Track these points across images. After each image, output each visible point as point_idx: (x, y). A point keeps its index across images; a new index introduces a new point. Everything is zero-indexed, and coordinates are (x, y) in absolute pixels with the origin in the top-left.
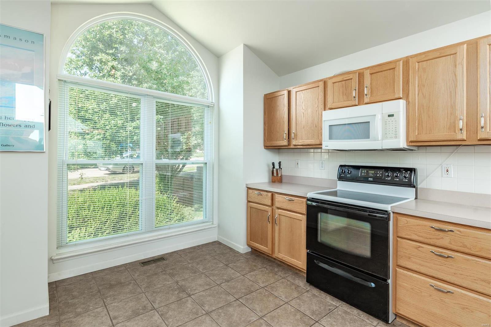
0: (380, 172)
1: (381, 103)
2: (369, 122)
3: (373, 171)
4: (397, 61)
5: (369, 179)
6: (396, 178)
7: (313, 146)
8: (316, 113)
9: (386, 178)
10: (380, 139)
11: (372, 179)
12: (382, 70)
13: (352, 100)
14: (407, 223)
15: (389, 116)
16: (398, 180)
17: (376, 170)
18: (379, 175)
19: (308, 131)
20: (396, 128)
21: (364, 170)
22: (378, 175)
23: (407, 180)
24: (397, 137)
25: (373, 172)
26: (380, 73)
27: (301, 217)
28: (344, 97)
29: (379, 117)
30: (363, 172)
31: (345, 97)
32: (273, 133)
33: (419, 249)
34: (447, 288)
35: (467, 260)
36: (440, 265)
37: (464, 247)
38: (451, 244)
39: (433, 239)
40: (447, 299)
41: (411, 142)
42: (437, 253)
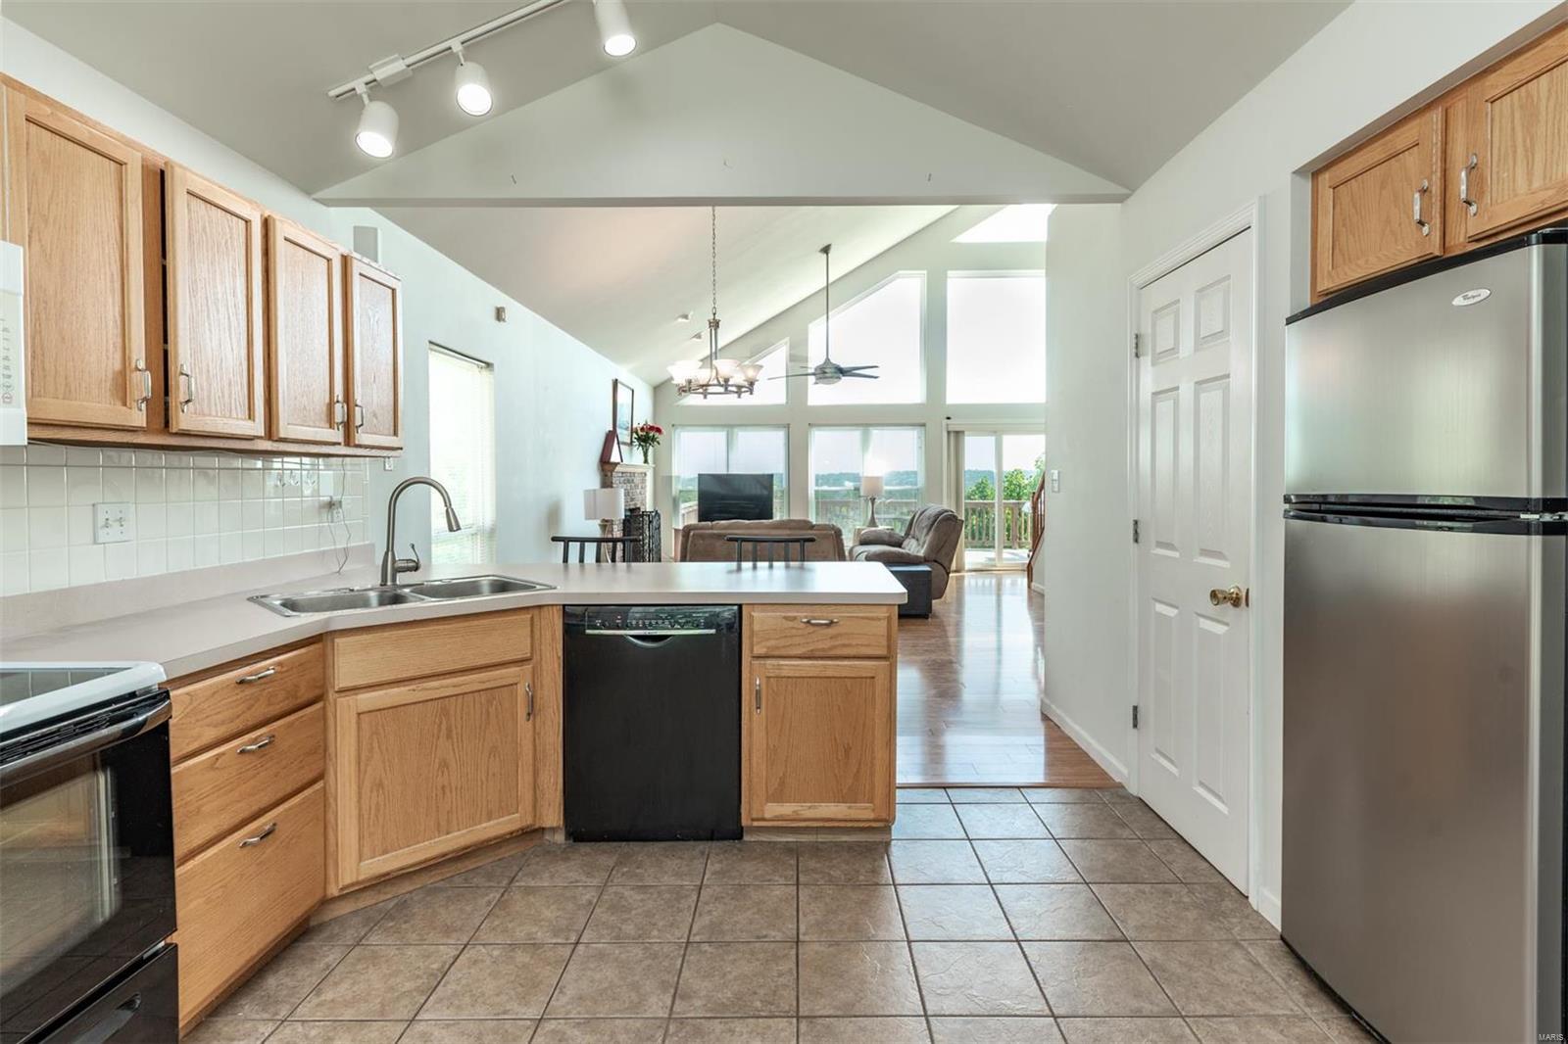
20: (6, 358)
24: (13, 398)
33: (217, 765)
34: (265, 824)
35: (291, 725)
36: (255, 776)
37: (287, 698)
38: (269, 705)
39: (243, 712)
40: (270, 849)
41: (31, 423)
42: (254, 747)
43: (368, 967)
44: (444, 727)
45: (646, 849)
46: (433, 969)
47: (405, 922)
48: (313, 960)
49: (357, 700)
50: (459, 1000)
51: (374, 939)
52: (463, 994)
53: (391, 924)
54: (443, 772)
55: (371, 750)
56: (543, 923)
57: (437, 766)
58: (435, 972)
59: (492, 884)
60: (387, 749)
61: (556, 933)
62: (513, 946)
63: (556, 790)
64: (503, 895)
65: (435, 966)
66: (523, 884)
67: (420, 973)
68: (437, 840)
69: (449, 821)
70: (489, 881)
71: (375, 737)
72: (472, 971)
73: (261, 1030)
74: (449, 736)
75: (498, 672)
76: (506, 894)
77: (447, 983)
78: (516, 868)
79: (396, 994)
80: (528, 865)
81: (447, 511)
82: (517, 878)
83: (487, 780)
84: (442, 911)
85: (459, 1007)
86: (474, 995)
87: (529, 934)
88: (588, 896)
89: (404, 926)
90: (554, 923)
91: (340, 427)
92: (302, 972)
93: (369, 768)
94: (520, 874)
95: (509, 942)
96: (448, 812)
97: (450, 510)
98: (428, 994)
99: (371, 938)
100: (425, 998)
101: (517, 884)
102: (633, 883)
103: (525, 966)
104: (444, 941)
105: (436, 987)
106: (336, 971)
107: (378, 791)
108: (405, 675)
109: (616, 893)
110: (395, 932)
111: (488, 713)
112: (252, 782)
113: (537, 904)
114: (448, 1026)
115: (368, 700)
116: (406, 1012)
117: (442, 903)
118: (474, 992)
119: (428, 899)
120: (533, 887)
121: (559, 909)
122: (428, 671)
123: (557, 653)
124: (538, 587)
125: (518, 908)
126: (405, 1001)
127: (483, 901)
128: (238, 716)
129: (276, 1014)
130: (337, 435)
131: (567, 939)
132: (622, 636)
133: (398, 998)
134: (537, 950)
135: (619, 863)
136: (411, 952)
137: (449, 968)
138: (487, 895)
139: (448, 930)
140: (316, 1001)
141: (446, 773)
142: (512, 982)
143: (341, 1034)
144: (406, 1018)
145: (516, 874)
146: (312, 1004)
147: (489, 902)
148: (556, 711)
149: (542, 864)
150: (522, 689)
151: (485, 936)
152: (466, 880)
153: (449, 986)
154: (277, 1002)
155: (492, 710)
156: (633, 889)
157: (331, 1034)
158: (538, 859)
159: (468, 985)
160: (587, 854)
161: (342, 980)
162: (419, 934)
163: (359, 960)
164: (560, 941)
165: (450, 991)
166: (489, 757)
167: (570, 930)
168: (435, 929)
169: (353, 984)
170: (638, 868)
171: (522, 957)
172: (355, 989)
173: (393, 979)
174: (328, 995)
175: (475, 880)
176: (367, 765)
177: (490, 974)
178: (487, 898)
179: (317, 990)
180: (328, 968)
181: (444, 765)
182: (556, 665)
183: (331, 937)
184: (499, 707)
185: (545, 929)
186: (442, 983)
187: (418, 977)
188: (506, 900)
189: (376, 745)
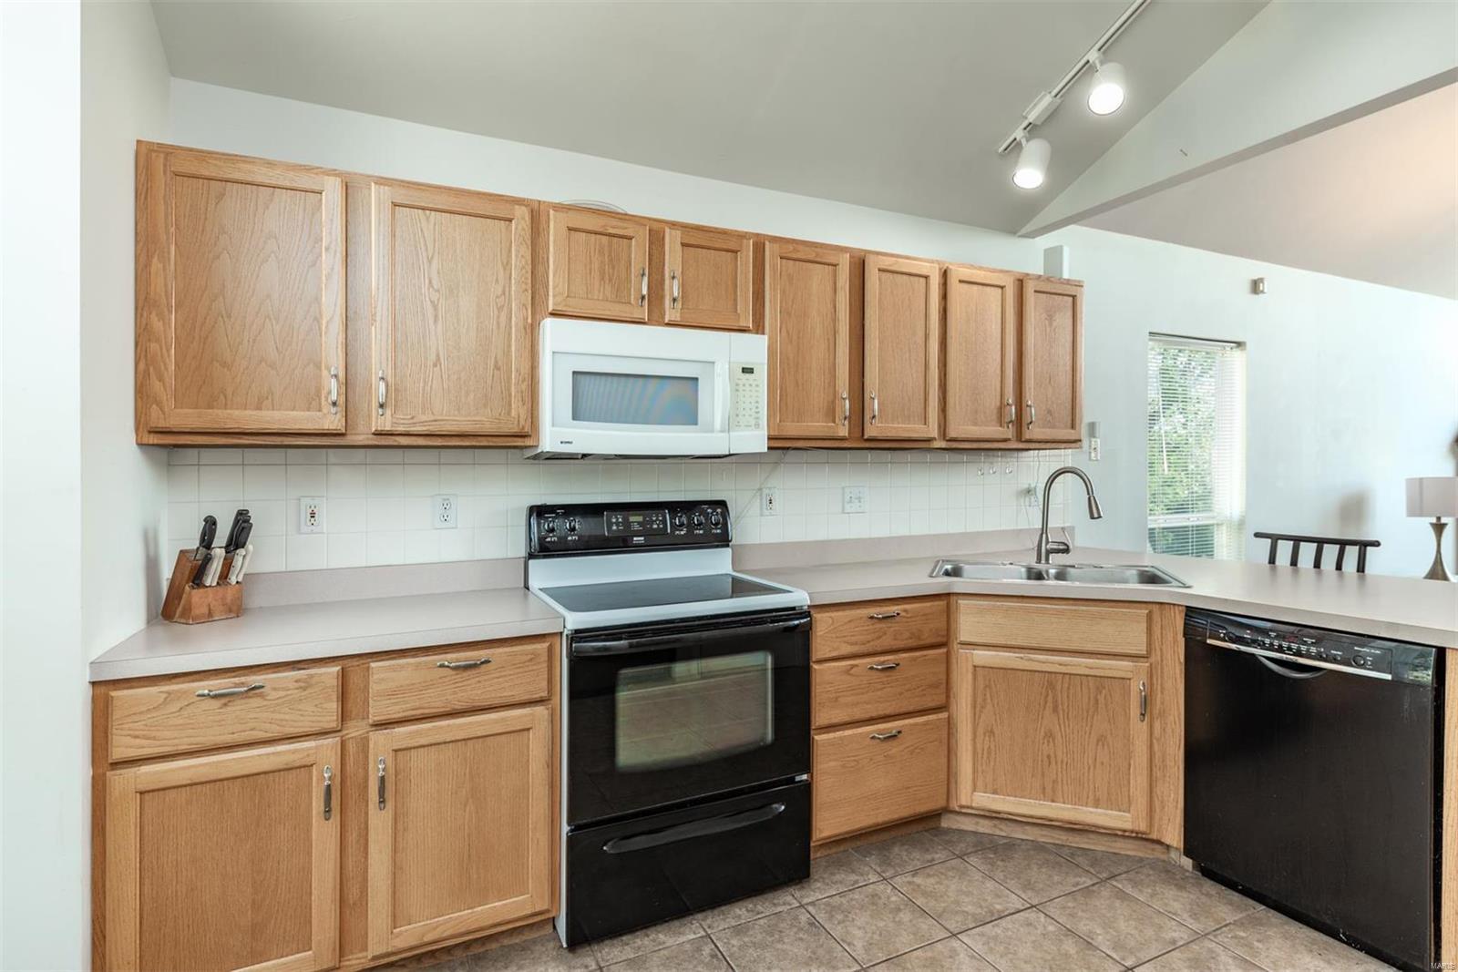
0: (657, 516)
1: (727, 334)
2: (697, 379)
3: (639, 515)
4: (742, 236)
5: (635, 539)
6: (697, 529)
7: (480, 438)
8: (498, 317)
9: (677, 532)
10: (718, 425)
11: (642, 538)
12: (710, 244)
13: (630, 303)
14: (833, 622)
15: (745, 370)
16: (701, 532)
17: (647, 512)
18: (658, 525)
19: (459, 378)
20: (757, 402)
21: (616, 517)
22: (655, 526)
23: (719, 531)
24: (759, 425)
25: (640, 519)
26: (704, 250)
27: (526, 715)
28: (606, 286)
29: (721, 369)
30: (614, 520)
31: (608, 288)
32: (224, 364)
33: (852, 672)
34: (893, 728)
35: (915, 659)
36: (881, 689)
37: (911, 638)
38: (895, 639)
39: (873, 640)
40: (894, 748)
41: (770, 439)
42: (879, 667)
43: (954, 877)
44: (1050, 698)
45: (1286, 927)
46: (995, 908)
47: (1003, 860)
48: (928, 850)
49: (972, 654)
50: (995, 945)
51: (973, 860)
52: (1001, 942)
53: (992, 856)
54: (1048, 741)
55: (985, 700)
56: (1111, 930)
57: (1042, 733)
58: (995, 911)
59: (1092, 870)
60: (998, 704)
61: (1117, 946)
62: (1069, 933)
63: (1177, 808)
64: (1093, 885)
65: (998, 907)
66: (1120, 886)
67: (983, 904)
68: (1041, 802)
69: (1054, 790)
70: (1091, 866)
71: (988, 689)
72: (1022, 929)
73: (870, 876)
74: (1055, 710)
75: (1107, 662)
76: (1097, 886)
77: (997, 925)
78: (1123, 868)
79: (958, 908)
80: (1137, 873)
81: (1089, 498)
82: (1117, 878)
83: (1095, 767)
84: (1035, 868)
85: (991, 950)
86: (1009, 949)
87: (1090, 932)
88: (1176, 935)
89: (999, 863)
90: (1122, 938)
91: (1010, 426)
92: (916, 854)
93: (983, 715)
94: (1124, 876)
95: (1068, 926)
96: (1054, 782)
97: (1092, 498)
98: (978, 924)
99: (972, 859)
100: (974, 925)
101: (1115, 883)
102: (1240, 952)
103: (1067, 955)
104: (1019, 893)
105: (988, 923)
106: (935, 867)
107: (990, 737)
108: (1013, 643)
109: (1211, 951)
110: (990, 863)
111: (1097, 700)
112: (879, 693)
113: (1119, 912)
114: (973, 957)
115: (982, 656)
116: (954, 926)
117: (1039, 862)
118: (1011, 947)
119: (1032, 852)
120: (1128, 894)
121: (1136, 928)
122: (1034, 645)
123: (1179, 659)
124: (1175, 583)
125: (1098, 904)
126: (959, 918)
127: (1072, 880)
128: (869, 642)
129: (884, 872)
130: (1009, 432)
131: (1123, 959)
132: (1253, 655)
133: (957, 912)
134: (1089, 949)
135: (1239, 924)
136: (990, 885)
137: (1007, 916)
138: (1080, 877)
139: (1027, 886)
140: (909, 879)
141: (1051, 744)
142: (1045, 961)
143: (907, 911)
144: (952, 930)
145: (1120, 874)
146: (905, 880)
147: (1078, 884)
148: (1177, 719)
149: (1152, 878)
150: (1137, 686)
151: (1052, 910)
152: (1072, 854)
153: (996, 929)
154: (889, 864)
155: (1101, 699)
156: (1235, 958)
157: (902, 907)
158: (1151, 872)
159: (1010, 938)
160: (1208, 895)
161: (933, 875)
162: (1005, 876)
163: (953, 868)
164: (1115, 956)
165: (994, 934)
166: (1097, 744)
167: (1132, 953)
168: (1019, 878)
169: (937, 883)
170: (1259, 941)
171: (1070, 947)
172: (936, 887)
173: (963, 897)
174: (918, 880)
175: (1080, 858)
176: (981, 712)
177: (1034, 942)
178: (1078, 879)
179: (915, 873)
180: (931, 861)
181: (1050, 735)
182: (1178, 671)
183: (948, 842)
184: (1108, 697)
185: (1108, 937)
186: (993, 923)
187: (981, 907)
188: (1094, 891)
189: (988, 696)
